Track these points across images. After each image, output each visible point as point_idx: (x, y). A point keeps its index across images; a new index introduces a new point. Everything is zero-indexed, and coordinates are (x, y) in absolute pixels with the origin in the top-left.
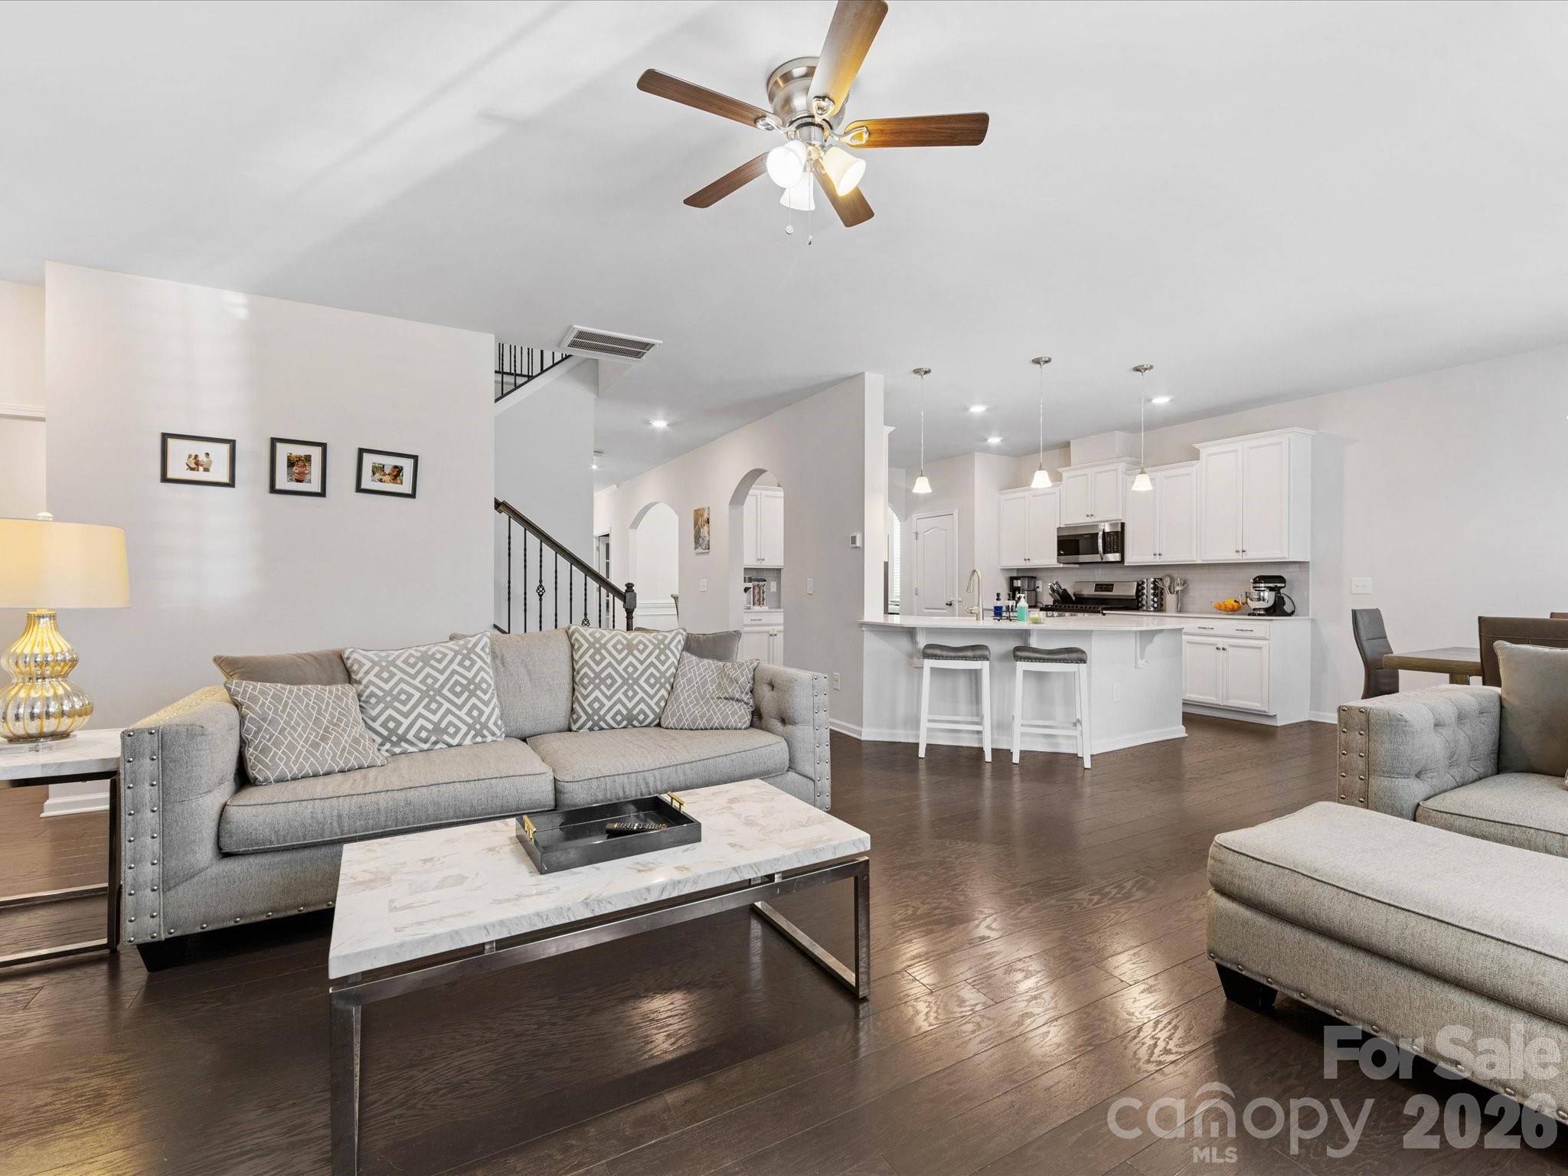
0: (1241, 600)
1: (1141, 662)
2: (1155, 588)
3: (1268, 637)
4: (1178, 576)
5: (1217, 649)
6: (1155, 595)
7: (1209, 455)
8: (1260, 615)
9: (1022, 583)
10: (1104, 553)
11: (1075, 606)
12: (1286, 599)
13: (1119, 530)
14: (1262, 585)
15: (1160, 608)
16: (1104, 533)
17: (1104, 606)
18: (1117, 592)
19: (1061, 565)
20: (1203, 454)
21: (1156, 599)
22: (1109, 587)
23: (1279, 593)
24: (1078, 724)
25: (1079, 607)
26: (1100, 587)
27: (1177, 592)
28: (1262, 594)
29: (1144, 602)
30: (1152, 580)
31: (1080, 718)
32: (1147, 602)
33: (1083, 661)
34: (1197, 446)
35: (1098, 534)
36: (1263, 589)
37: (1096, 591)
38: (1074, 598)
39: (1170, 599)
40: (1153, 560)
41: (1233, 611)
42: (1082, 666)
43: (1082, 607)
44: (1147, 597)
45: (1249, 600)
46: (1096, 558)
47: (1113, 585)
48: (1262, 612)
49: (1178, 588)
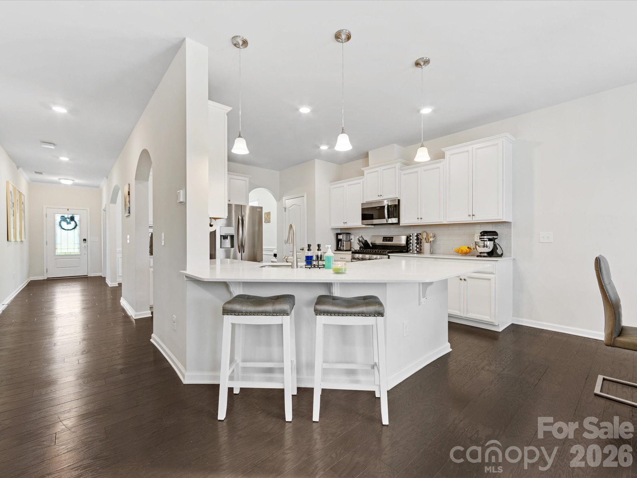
0: (472, 246)
1: (423, 300)
2: (417, 239)
3: (494, 273)
4: (431, 232)
5: (461, 279)
6: (417, 243)
7: (451, 155)
8: (484, 256)
9: (343, 237)
10: (388, 218)
11: (372, 250)
12: (498, 246)
13: (397, 203)
14: (486, 237)
15: (420, 251)
16: (388, 206)
17: (389, 251)
18: (395, 242)
19: (364, 226)
20: (447, 154)
21: (418, 246)
22: (390, 239)
23: (494, 242)
24: (375, 367)
25: (374, 251)
26: (385, 239)
27: (431, 241)
28: (486, 243)
29: (411, 248)
30: (416, 234)
31: (377, 361)
32: (413, 248)
33: (381, 314)
34: (443, 149)
35: (384, 206)
36: (486, 239)
37: (383, 241)
38: (371, 246)
39: (426, 246)
40: (417, 222)
41: (466, 254)
42: (379, 318)
43: (376, 251)
44: (413, 245)
45: (477, 246)
46: (383, 221)
47: (393, 238)
48: (486, 255)
49: (431, 239)
